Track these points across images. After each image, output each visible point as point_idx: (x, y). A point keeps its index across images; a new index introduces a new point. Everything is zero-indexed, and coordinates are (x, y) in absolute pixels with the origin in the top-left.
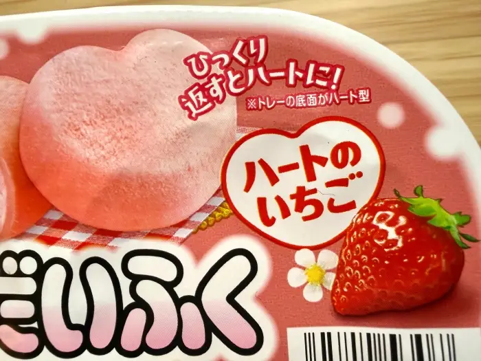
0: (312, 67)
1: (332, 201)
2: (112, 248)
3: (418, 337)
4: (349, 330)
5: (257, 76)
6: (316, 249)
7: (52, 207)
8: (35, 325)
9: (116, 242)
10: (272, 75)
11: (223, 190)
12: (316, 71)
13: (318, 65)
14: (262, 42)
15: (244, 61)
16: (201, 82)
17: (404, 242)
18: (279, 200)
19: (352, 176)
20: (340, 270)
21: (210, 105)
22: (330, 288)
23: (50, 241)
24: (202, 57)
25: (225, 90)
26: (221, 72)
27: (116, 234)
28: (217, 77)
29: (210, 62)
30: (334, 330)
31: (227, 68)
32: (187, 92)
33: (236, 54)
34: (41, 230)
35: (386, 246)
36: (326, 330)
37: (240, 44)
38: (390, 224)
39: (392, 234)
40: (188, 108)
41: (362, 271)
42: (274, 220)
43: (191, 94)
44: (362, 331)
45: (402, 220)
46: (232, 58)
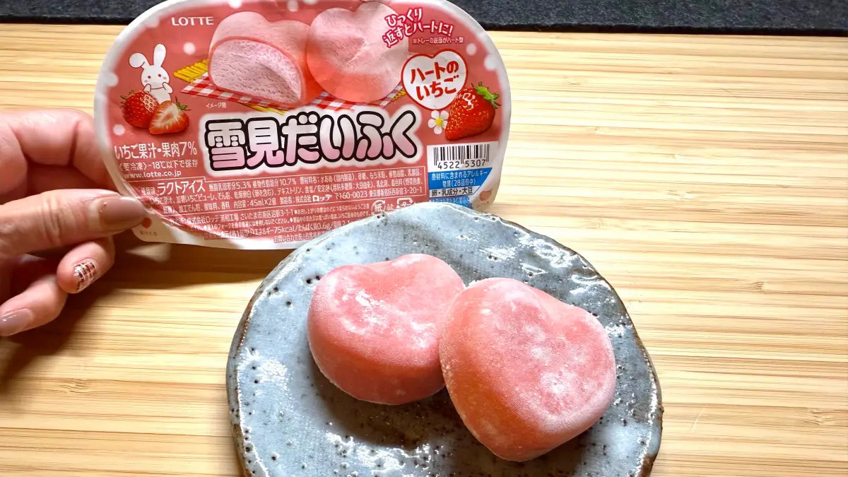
0: (441, 24)
1: (446, 88)
2: (353, 110)
3: (477, 146)
4: (451, 145)
5: (418, 27)
6: (440, 110)
7: (324, 90)
8: (317, 147)
9: (354, 107)
10: (425, 27)
11: (402, 83)
12: (443, 26)
13: (444, 24)
14: (420, 10)
15: (412, 19)
16: (393, 29)
17: (474, 106)
18: (425, 88)
19: (455, 77)
20: (449, 120)
21: (396, 41)
22: (445, 128)
23: (323, 107)
24: (393, 17)
25: (404, 34)
26: (402, 25)
27: (354, 103)
28: (400, 27)
29: (397, 19)
30: (446, 146)
31: (404, 23)
32: (386, 33)
33: (408, 16)
34: (319, 101)
35: (467, 108)
36: (442, 146)
37: (411, 11)
38: (469, 99)
39: (470, 103)
40: (386, 42)
41: (458, 120)
42: (423, 97)
43: (388, 35)
44: (457, 145)
45: (474, 97)
46: (407, 18)
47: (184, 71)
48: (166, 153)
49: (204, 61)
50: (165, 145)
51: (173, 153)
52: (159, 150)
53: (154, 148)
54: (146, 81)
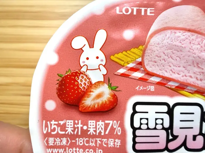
47: (120, 55)
48: (92, 131)
49: (141, 47)
50: (92, 123)
51: (98, 132)
52: (85, 128)
53: (80, 126)
54: (84, 62)
